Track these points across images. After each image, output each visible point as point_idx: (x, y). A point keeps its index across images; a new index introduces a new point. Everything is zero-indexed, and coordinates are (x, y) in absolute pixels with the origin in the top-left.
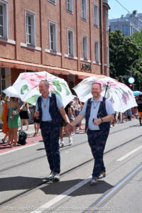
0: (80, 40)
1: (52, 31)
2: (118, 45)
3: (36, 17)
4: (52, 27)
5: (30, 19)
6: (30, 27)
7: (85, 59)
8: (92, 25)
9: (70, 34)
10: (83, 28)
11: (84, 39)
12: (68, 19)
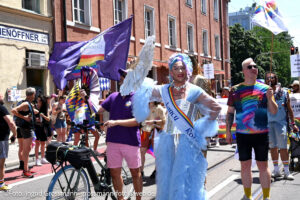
0: (200, 34)
1: (171, 27)
2: (237, 39)
3: (155, 12)
4: (171, 23)
5: (149, 14)
6: (149, 23)
7: (206, 55)
8: (212, 18)
9: (189, 29)
10: (203, 23)
11: (204, 34)
12: (187, 13)
